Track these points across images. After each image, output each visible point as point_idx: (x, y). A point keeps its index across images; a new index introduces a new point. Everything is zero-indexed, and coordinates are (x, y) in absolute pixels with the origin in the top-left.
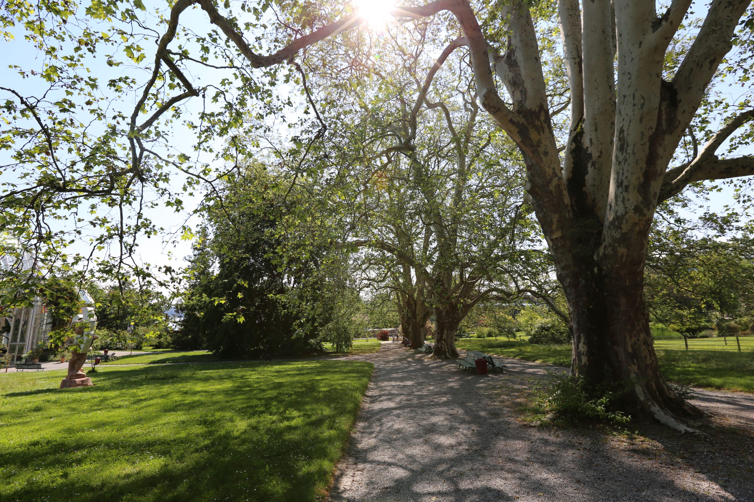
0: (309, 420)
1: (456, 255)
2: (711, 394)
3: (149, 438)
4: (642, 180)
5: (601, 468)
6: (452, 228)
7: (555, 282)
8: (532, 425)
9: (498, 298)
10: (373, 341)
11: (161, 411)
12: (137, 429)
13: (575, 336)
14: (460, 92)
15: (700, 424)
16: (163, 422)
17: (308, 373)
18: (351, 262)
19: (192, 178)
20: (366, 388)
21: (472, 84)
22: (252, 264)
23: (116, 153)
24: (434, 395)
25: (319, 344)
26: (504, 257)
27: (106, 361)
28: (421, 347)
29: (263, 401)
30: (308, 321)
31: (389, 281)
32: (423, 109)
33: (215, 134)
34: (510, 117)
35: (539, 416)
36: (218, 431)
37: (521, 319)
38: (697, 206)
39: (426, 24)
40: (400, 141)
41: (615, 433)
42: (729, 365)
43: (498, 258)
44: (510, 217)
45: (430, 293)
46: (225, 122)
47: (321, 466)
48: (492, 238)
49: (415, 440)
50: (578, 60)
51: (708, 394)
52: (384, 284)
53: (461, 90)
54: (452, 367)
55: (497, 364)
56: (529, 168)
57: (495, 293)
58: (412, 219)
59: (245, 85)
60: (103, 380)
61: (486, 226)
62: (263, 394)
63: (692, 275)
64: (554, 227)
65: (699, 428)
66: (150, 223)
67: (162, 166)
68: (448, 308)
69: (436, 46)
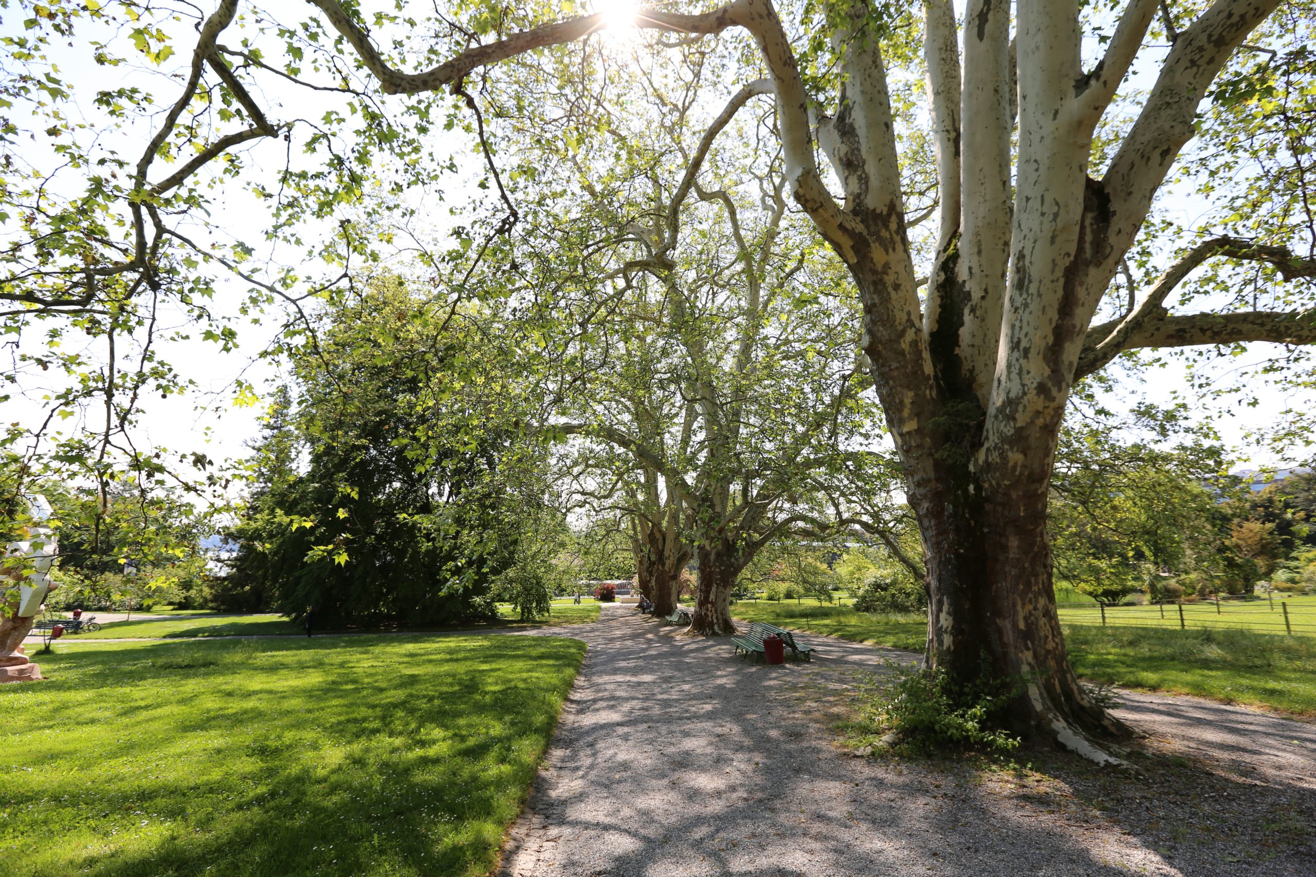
0: (463, 746)
1: (737, 455)
2: (1142, 699)
3: (146, 783)
4: (1051, 340)
5: (971, 830)
6: (732, 408)
7: (901, 508)
8: (858, 753)
9: (806, 533)
10: (589, 602)
11: (176, 729)
12: (124, 767)
13: (934, 601)
14: (756, 177)
15: (1128, 750)
16: (178, 751)
17: (466, 659)
18: (553, 461)
19: (258, 291)
20: (570, 685)
21: (777, 163)
22: (373, 459)
23: (106, 234)
24: (690, 699)
25: (489, 604)
26: (819, 463)
27: (75, 633)
28: (670, 614)
29: (378, 709)
30: (470, 563)
31: (619, 496)
32: (692, 200)
33: (308, 212)
34: (839, 219)
35: (871, 738)
36: (286, 769)
37: (843, 570)
38: (1128, 392)
39: (703, 54)
40: (650, 252)
41: (994, 767)
42: (1169, 650)
43: (808, 464)
44: (832, 395)
45: (691, 520)
46: (327, 192)
47: (479, 832)
48: (800, 429)
49: (654, 782)
50: (953, 135)
51: (1137, 698)
52: (608, 502)
53: (758, 173)
54: (723, 650)
55: (801, 646)
56: (868, 310)
57: (801, 524)
58: (665, 390)
59: (370, 125)
60: (66, 669)
61: (790, 407)
62: (380, 696)
63: (1116, 503)
64: (906, 412)
65: (1128, 756)
66: (170, 370)
67: (197, 263)
68: (720, 547)
69: (718, 93)
